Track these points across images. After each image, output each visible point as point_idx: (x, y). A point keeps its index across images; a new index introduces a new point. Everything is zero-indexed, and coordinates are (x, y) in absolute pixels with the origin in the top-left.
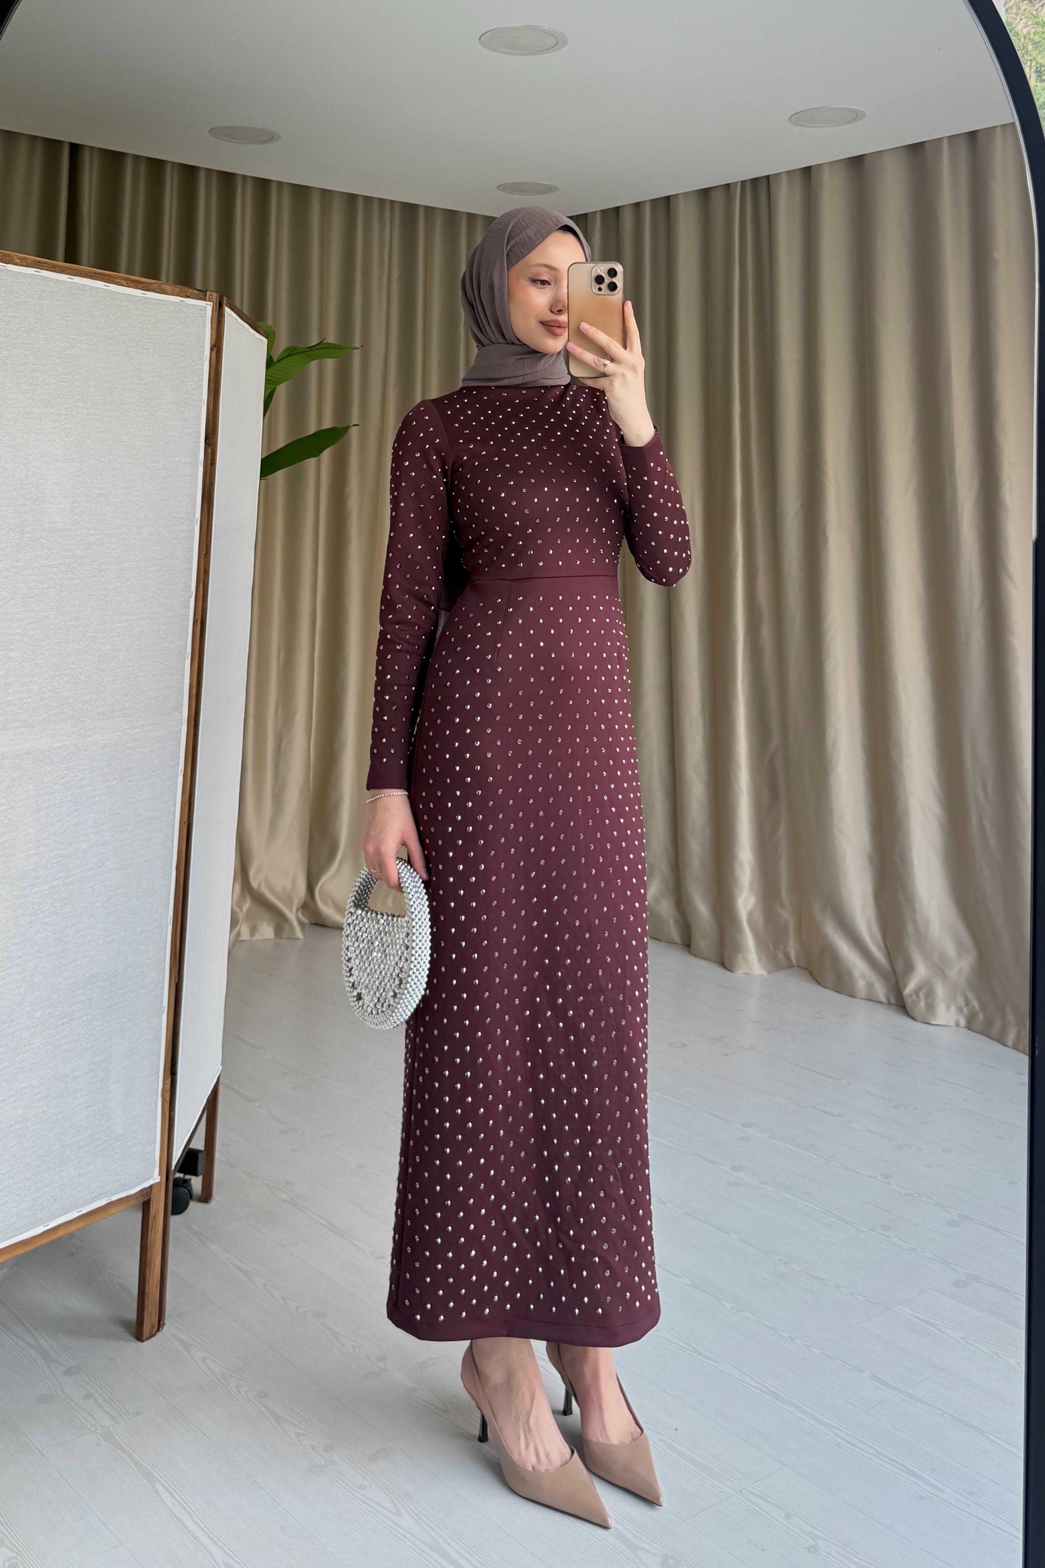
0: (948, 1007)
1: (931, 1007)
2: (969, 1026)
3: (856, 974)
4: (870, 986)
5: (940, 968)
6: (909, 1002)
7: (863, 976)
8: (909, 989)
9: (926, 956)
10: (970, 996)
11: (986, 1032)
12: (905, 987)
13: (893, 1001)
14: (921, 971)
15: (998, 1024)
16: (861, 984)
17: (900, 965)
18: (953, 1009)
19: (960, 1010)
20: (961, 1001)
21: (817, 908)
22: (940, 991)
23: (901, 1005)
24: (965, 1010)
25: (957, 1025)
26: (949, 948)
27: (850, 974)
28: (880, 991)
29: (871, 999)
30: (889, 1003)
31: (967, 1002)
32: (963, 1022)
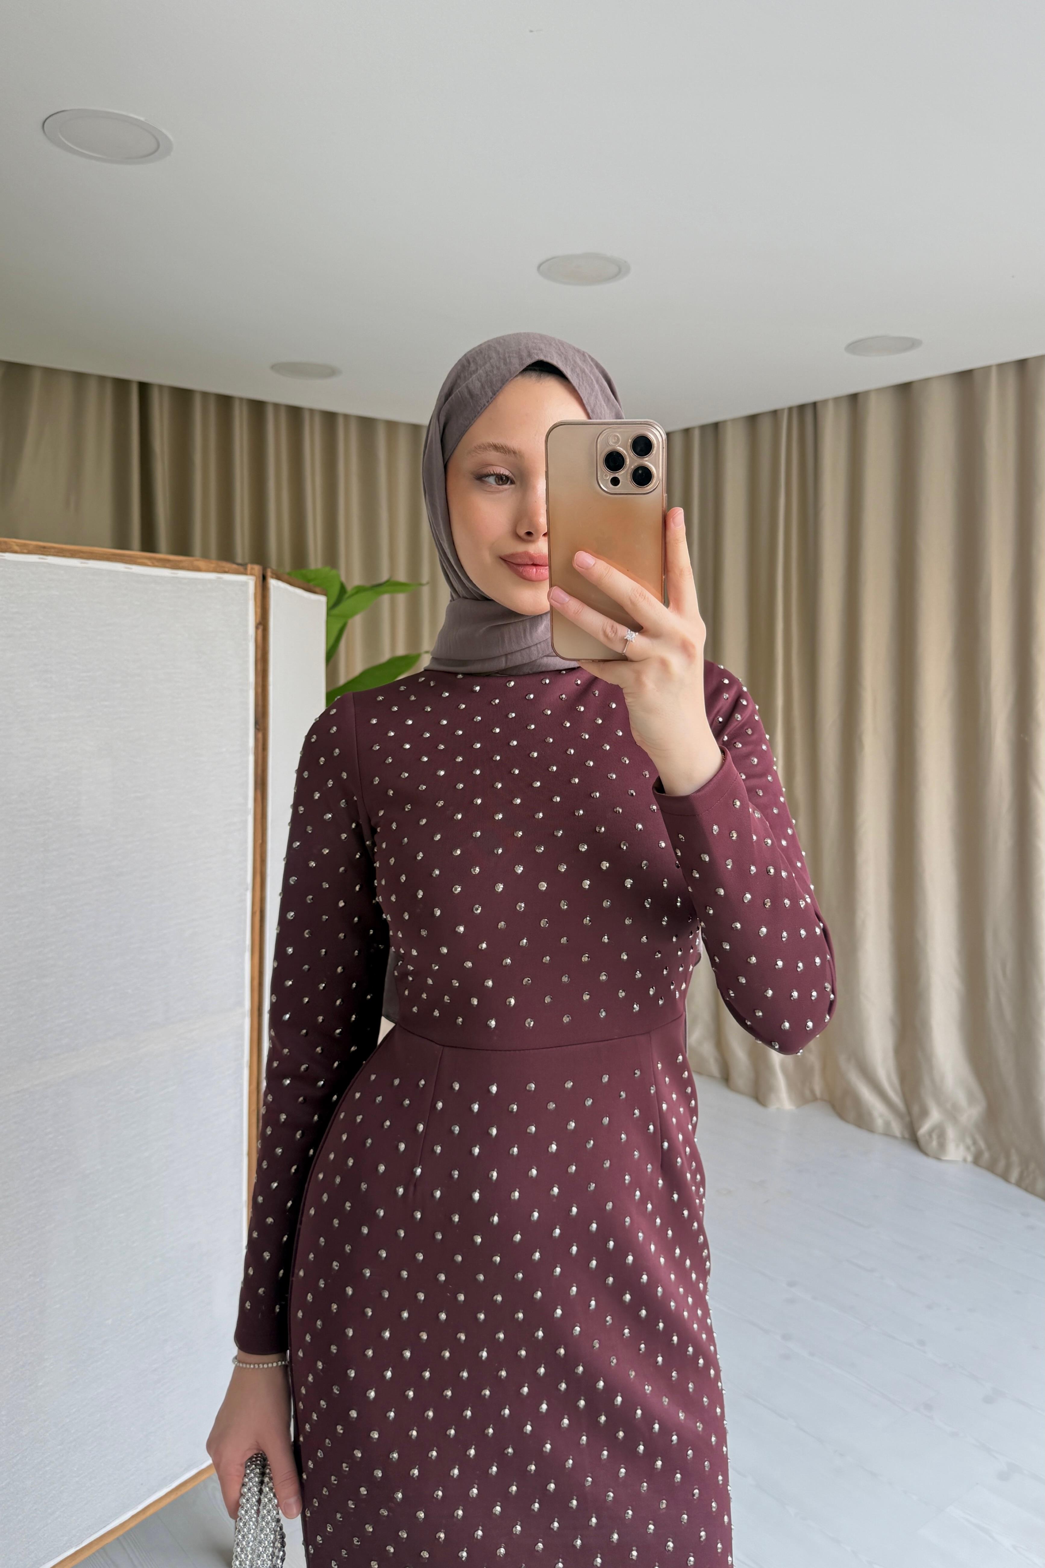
0: (957, 1146)
1: (942, 1146)
2: (976, 1161)
3: (876, 1114)
4: (887, 1124)
5: (952, 1114)
6: (922, 1141)
7: (881, 1116)
8: (923, 1130)
9: (940, 1104)
10: (978, 1137)
11: (991, 1168)
12: (919, 1128)
13: (907, 1136)
14: (935, 1116)
15: (1002, 1164)
16: (879, 1123)
17: (916, 1109)
18: (962, 1148)
19: (968, 1148)
20: (969, 1141)
21: (842, 1059)
22: (951, 1133)
23: (914, 1141)
24: (973, 1149)
25: (965, 1160)
26: (961, 1097)
27: (870, 1114)
28: (897, 1128)
29: (888, 1134)
30: (904, 1138)
31: (975, 1143)
32: (970, 1158)
